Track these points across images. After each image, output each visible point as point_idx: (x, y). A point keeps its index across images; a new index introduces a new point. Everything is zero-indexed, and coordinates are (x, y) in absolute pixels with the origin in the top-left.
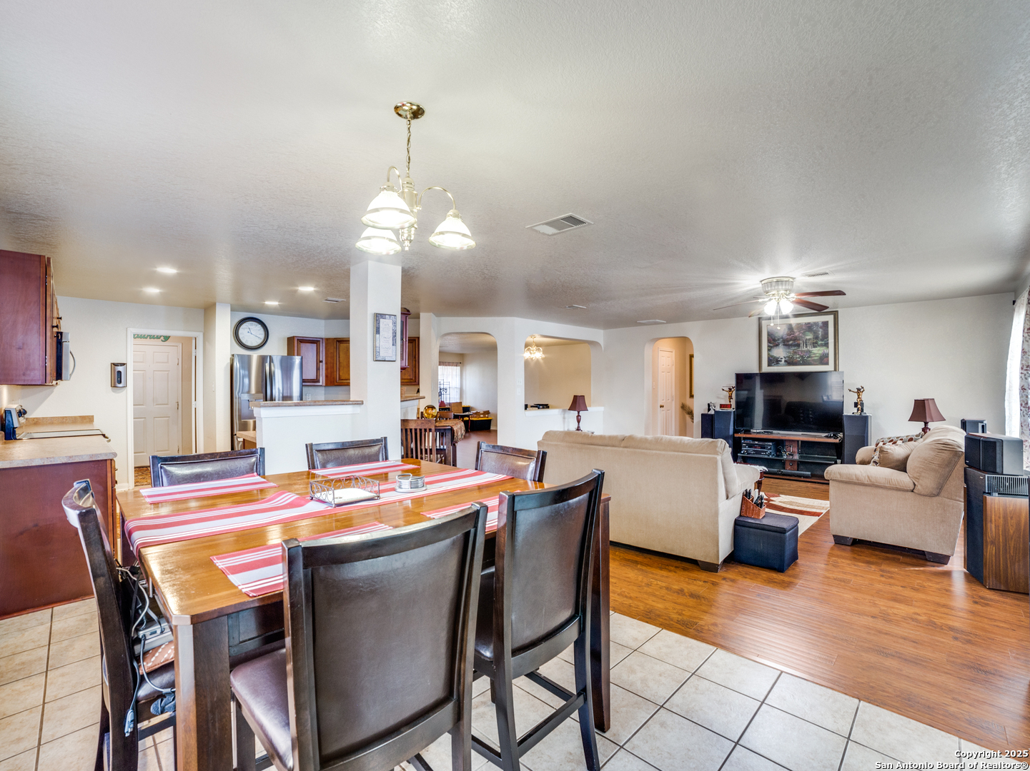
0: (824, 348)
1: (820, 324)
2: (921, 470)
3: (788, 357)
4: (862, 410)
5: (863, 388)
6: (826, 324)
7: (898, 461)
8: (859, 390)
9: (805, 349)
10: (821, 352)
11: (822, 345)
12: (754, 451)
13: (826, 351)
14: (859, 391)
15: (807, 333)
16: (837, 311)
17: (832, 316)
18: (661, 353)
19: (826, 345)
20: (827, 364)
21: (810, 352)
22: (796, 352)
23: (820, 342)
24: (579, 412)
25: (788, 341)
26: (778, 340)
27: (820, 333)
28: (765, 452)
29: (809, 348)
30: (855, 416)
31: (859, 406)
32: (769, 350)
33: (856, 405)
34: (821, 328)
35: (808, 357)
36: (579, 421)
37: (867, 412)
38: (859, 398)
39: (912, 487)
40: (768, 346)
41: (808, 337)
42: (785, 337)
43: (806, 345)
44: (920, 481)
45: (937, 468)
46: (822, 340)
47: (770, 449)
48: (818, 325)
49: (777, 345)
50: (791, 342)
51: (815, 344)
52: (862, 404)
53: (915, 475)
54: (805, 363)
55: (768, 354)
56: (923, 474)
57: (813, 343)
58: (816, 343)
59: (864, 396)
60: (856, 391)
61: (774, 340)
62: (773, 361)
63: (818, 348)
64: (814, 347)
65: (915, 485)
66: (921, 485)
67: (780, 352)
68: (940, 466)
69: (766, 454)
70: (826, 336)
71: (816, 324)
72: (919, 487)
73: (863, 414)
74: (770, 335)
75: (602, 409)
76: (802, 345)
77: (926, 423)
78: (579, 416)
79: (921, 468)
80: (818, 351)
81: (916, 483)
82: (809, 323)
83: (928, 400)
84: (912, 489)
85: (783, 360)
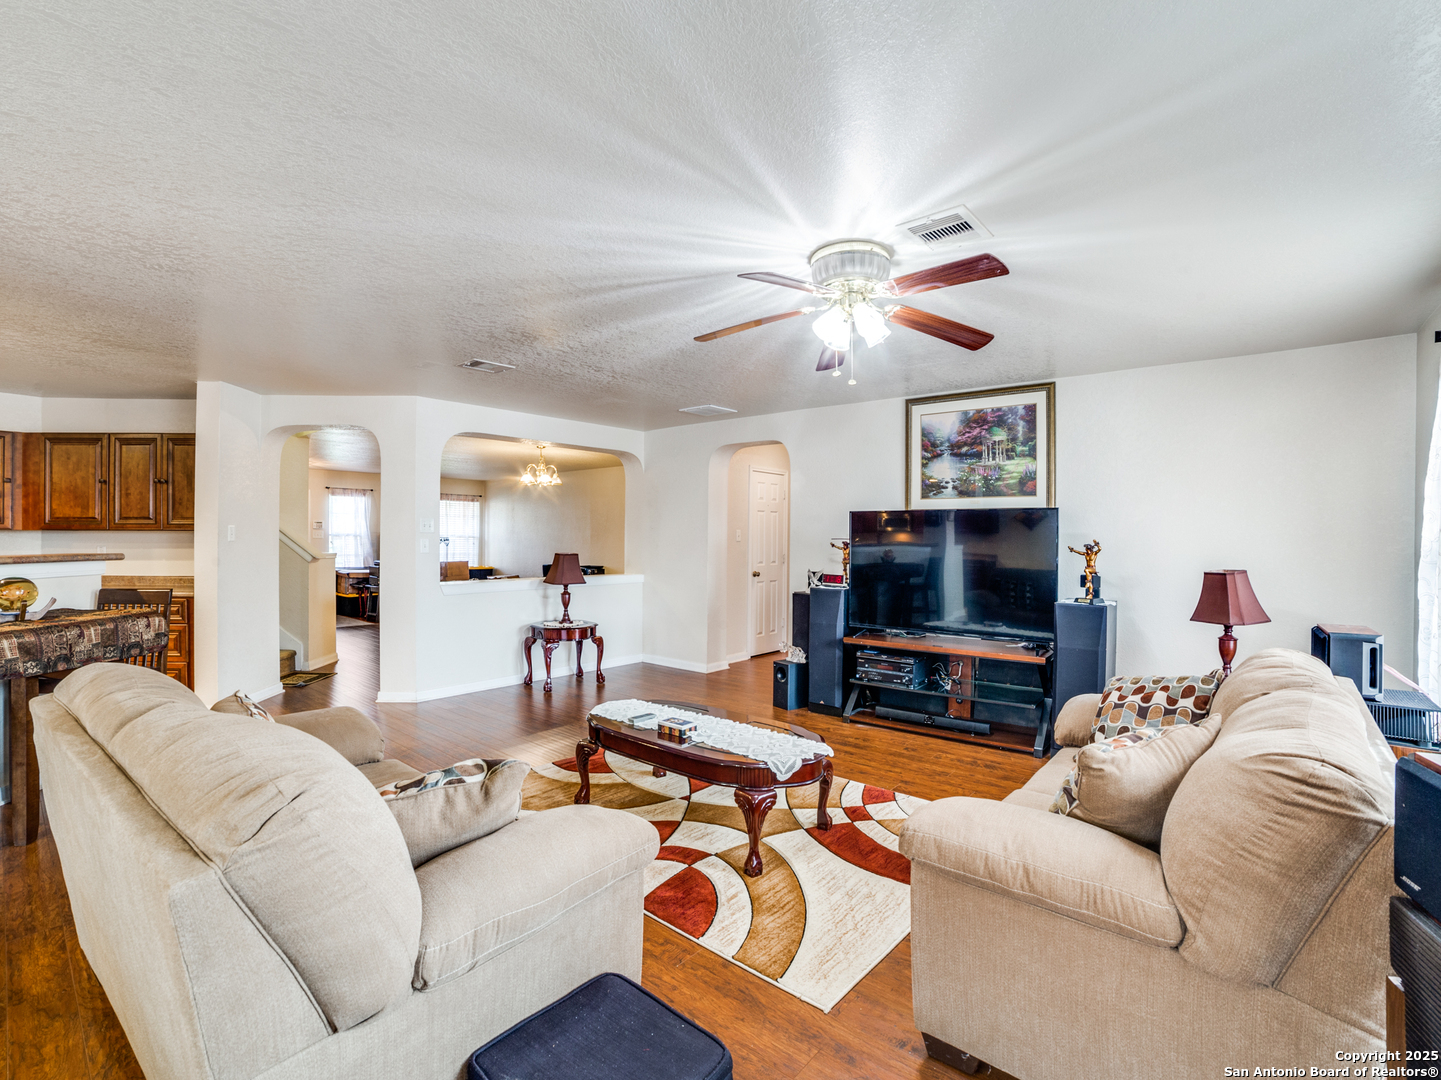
0: (1028, 459)
1: (1021, 412)
2: (1210, 874)
3: (960, 479)
4: (1096, 594)
5: (1097, 544)
6: (1031, 409)
7: (1136, 803)
8: (1089, 548)
9: (991, 462)
10: (1021, 469)
11: (1023, 455)
12: (879, 674)
13: (1031, 467)
14: (1090, 551)
15: (995, 429)
16: (1054, 383)
17: (1043, 394)
18: (755, 477)
19: (1032, 454)
20: (1033, 493)
21: (1000, 468)
22: (973, 470)
23: (1019, 449)
24: (566, 587)
25: (960, 447)
26: (942, 444)
27: (1020, 429)
28: (901, 678)
29: (1000, 460)
30: (1080, 608)
31: (1088, 585)
32: (924, 466)
33: (1083, 580)
34: (1022, 418)
35: (998, 479)
36: (566, 604)
37: (1107, 597)
38: (1089, 566)
39: (1174, 936)
40: (923, 458)
41: (997, 438)
42: (955, 438)
43: (994, 453)
44: (1206, 920)
45: (1274, 878)
46: (1024, 444)
47: (910, 672)
48: (1016, 413)
49: (939, 455)
50: (965, 449)
51: (1010, 454)
52: (1096, 580)
53: (1187, 891)
54: (990, 491)
55: (923, 474)
56: (1216, 893)
57: (1007, 450)
58: (1013, 450)
59: (1100, 564)
60: (1084, 550)
61: (934, 445)
62: (931, 488)
63: (1017, 461)
64: (1009, 458)
65: (1185, 929)
66: (1209, 939)
67: (945, 469)
68: (1284, 870)
69: (901, 683)
70: (1030, 438)
71: (1012, 410)
72: (1198, 942)
73: (1096, 603)
74: (925, 434)
75: (639, 578)
76: (985, 455)
77: (1228, 628)
78: (566, 593)
79: (1209, 865)
80: (1015, 467)
81: (1190, 923)
82: (999, 409)
83: (1233, 573)
84: (1174, 942)
85: (950, 486)
